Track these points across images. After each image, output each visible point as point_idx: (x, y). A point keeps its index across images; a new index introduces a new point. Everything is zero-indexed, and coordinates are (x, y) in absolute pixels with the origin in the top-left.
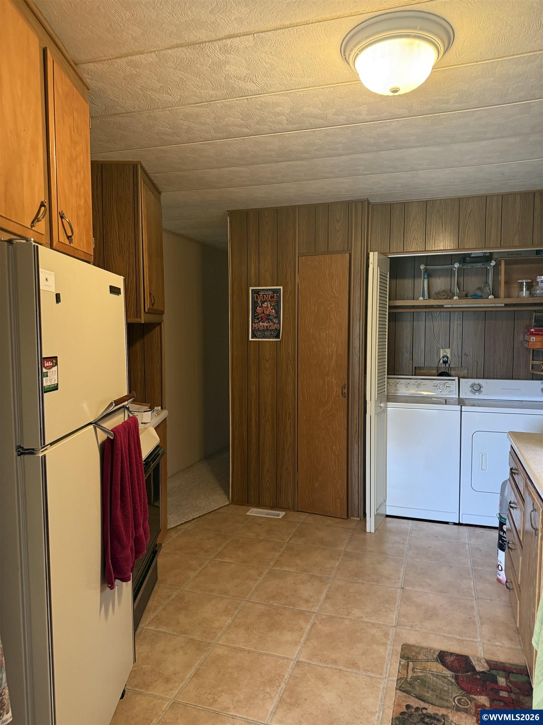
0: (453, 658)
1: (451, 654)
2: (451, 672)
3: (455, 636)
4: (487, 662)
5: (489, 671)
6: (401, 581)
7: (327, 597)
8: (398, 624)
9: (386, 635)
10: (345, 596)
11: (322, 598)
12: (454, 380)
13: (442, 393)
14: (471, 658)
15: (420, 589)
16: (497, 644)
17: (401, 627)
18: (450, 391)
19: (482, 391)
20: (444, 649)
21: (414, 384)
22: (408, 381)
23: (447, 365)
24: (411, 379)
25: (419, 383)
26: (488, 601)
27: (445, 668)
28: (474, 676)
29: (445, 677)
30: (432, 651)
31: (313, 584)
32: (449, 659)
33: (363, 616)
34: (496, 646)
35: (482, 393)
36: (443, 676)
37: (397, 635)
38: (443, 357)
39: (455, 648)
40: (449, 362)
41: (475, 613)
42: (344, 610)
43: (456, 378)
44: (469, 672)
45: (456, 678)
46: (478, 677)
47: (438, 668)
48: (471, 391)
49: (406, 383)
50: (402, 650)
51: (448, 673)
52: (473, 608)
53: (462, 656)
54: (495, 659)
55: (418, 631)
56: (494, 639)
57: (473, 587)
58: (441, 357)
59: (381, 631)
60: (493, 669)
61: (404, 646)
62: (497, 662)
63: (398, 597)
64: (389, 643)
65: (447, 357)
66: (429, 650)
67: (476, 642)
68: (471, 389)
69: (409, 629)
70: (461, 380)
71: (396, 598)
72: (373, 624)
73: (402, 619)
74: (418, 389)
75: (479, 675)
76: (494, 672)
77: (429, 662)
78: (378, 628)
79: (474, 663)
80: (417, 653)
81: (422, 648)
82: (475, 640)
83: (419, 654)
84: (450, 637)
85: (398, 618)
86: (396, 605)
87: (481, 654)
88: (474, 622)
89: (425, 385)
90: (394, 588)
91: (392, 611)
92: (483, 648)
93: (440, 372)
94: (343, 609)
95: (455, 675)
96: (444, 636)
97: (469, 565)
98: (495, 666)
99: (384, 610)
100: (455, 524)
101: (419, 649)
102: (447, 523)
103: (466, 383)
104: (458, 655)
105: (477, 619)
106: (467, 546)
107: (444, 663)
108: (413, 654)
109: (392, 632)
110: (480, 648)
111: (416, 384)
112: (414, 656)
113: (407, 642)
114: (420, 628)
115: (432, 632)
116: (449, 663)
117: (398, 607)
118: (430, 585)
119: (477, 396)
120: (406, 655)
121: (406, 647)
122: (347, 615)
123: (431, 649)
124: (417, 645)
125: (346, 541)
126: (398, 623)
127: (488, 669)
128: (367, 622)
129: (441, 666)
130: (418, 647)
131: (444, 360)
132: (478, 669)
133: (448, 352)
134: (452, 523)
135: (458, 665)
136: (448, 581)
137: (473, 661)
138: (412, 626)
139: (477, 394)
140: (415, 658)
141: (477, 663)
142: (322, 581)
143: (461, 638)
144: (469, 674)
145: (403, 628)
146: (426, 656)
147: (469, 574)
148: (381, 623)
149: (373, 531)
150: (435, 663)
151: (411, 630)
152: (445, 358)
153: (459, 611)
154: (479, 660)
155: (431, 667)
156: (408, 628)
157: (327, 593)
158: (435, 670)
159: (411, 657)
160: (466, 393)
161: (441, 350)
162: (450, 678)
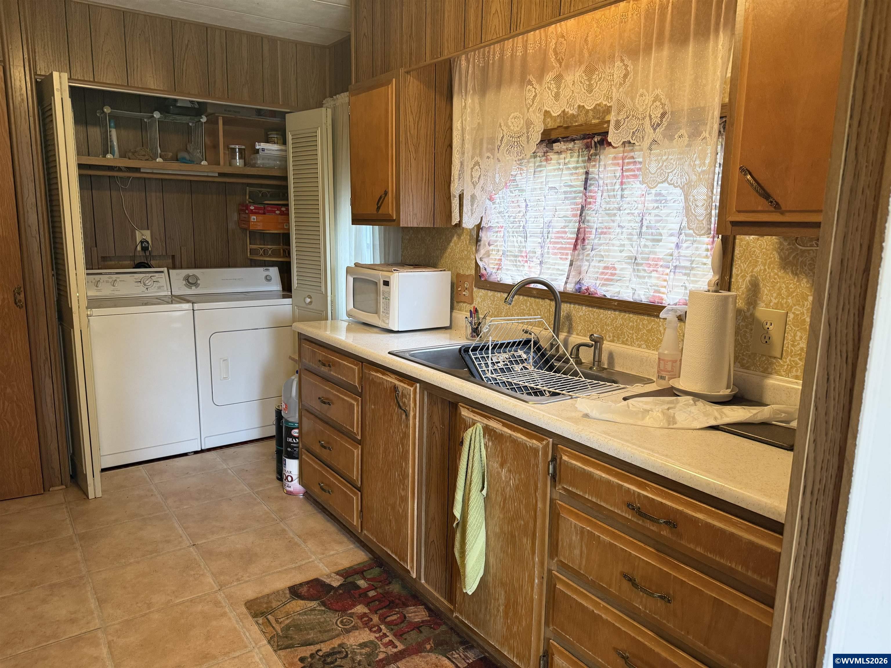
0: (305, 588)
1: (301, 585)
2: (315, 602)
3: (290, 566)
4: (337, 573)
5: (345, 581)
6: (184, 538)
7: (101, 602)
8: (222, 586)
9: (217, 604)
10: (125, 588)
11: (93, 606)
12: (162, 272)
13: (149, 291)
14: (321, 579)
15: (215, 537)
16: (332, 553)
17: (227, 587)
18: (159, 288)
19: (199, 284)
20: (290, 584)
21: (107, 282)
22: (97, 277)
23: (148, 253)
24: (101, 274)
25: (115, 279)
26: (294, 517)
27: (306, 601)
28: (337, 593)
29: (314, 610)
30: (281, 592)
31: (63, 596)
32: (304, 590)
33: (170, 598)
34: (333, 555)
35: (200, 286)
36: (311, 610)
37: (229, 597)
38: (142, 242)
39: (298, 578)
40: (150, 249)
41: (291, 535)
42: (139, 605)
43: (165, 269)
44: (330, 592)
45: (323, 604)
46: (341, 591)
47: (299, 605)
48: (185, 285)
49: (94, 281)
50: (247, 608)
51: (313, 604)
52: (284, 530)
53: (311, 581)
54: (341, 568)
55: (249, 581)
56: (326, 550)
57: (268, 511)
58: (138, 241)
59: (208, 602)
60: (347, 577)
61: (248, 604)
62: (345, 569)
63: (197, 557)
64: (227, 610)
65: (148, 242)
66: (276, 593)
67: (312, 561)
68: (184, 282)
69: (238, 585)
70: (170, 271)
71: (195, 559)
72: (191, 601)
73: (222, 578)
74: (114, 288)
75: (341, 589)
76: (350, 579)
77: (287, 605)
78: (201, 602)
79: (328, 581)
80: (267, 603)
81: (268, 595)
82: (311, 560)
83: (270, 602)
84: (286, 570)
85: (216, 579)
86: (202, 567)
87: (325, 570)
88: (296, 544)
89: (124, 281)
90: (183, 549)
91: (202, 575)
92: (323, 563)
93: (136, 262)
94: (137, 603)
95: (321, 602)
96: (279, 572)
97: (248, 490)
98: (346, 573)
99: (191, 579)
100: (196, 452)
101: (266, 598)
102: (186, 454)
103: (178, 275)
104: (308, 583)
105: (297, 539)
106: (230, 471)
107: (301, 597)
108: (265, 606)
109: (220, 597)
110: (321, 565)
111: (110, 280)
112: (267, 608)
113: (247, 598)
114: (248, 577)
115: (264, 574)
116: (306, 594)
117: (205, 568)
118: (223, 528)
119: (193, 291)
120: (257, 612)
121: (250, 605)
122: (149, 608)
123: (278, 591)
124: (260, 595)
125: (68, 521)
126: (220, 585)
127: (344, 580)
128: (183, 603)
129: (302, 602)
130: (263, 597)
131: (143, 245)
132: (335, 584)
133: (147, 235)
134: (192, 452)
135: (315, 592)
136: (239, 515)
137: (325, 580)
138: (238, 580)
139: (193, 288)
140: (270, 609)
141: (329, 580)
142: (74, 587)
143: (297, 565)
144: (332, 593)
145: (230, 587)
146: (279, 601)
147: (255, 499)
148: (200, 594)
149: (99, 494)
150: (294, 602)
151: (240, 584)
152: (145, 243)
153: (274, 540)
154: (329, 576)
155: (292, 608)
156: (235, 583)
157: (95, 596)
158: (298, 609)
159: (265, 610)
160: (179, 289)
161: (137, 232)
162: (318, 608)
